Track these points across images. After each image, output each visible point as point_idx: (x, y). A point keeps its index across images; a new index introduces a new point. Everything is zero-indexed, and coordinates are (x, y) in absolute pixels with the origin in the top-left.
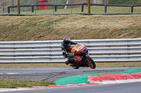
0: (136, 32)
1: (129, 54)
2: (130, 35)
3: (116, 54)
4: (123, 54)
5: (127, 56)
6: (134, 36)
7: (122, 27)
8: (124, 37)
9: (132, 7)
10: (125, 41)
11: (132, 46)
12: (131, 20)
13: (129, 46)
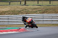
0: (11, 13)
1: (9, 22)
2: (9, 14)
3: (3, 22)
4: (6, 22)
5: (8, 22)
6: (10, 14)
7: (6, 10)
8: (7, 15)
9: (10, 2)
11: (10, 18)
12: (9, 8)
13: (9, 18)
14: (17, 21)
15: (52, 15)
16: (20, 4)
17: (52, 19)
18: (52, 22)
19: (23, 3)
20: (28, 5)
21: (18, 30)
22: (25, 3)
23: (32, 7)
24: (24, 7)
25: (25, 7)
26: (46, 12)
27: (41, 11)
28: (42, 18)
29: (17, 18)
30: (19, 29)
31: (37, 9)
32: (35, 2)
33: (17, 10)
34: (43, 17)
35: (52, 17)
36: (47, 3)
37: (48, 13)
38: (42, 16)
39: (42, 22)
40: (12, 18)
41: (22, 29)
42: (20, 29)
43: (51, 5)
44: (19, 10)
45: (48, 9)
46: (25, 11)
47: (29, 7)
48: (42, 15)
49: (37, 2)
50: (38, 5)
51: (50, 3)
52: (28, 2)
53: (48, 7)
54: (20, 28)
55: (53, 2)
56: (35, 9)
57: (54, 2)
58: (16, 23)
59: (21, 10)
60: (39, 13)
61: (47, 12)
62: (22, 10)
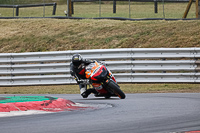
0: (23, 44)
1: (14, 75)
2: (14, 48)
4: (5, 75)
5: (10, 78)
7: (3, 36)
8: (6, 51)
9: (18, 8)
10: (8, 57)
11: (17, 63)
12: (15, 27)
13: (13, 64)
14: (42, 74)
15: (162, 52)
16: (54, 14)
17: (162, 64)
18: (162, 77)
19: (63, 9)
20: (79, 19)
21: (47, 104)
22: (71, 11)
23: (93, 23)
24: (66, 26)
25: (68, 24)
26: (144, 43)
27: (124, 37)
28: (130, 62)
30: (48, 100)
31: (110, 30)
32: (103, 6)
33: (42, 34)
34: (133, 59)
35: (164, 59)
36: (147, 9)
38: (129, 56)
39: (128, 76)
40: (26, 63)
41: (59, 99)
42: (54, 102)
43: (158, 16)
44: (50, 34)
45: (148, 33)
46: (70, 39)
47: (83, 23)
48: (128, 52)
49: (112, 7)
50: (114, 16)
51: (156, 12)
52: (81, 6)
53: (148, 25)
54: (53, 99)
55: (166, 6)
56: (104, 30)
57: (171, 5)
59: (57, 33)
60: (117, 47)
61: (144, 41)
62: (58, 36)
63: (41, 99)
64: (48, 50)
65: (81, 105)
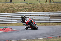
14: (3, 20)
16: (6, 1)
18: (39, 21)
19: (9, 0)
20: (14, 3)
21: (4, 30)
23: (18, 4)
24: (10, 5)
26: (33, 10)
27: (27, 9)
29: (3, 17)
30: (4, 28)
31: (23, 6)
33: (2, 8)
37: (35, 12)
41: (8, 28)
43: (38, 2)
44: (5, 8)
45: (35, 7)
46: (11, 9)
47: (15, 4)
48: (29, 13)
50: (24, 2)
53: (35, 5)
54: (6, 28)
56: (21, 6)
58: (2, 22)
59: (7, 7)
61: (34, 10)
62: (7, 8)
63: (2, 28)
64: (4, 13)
65: (15, 30)
